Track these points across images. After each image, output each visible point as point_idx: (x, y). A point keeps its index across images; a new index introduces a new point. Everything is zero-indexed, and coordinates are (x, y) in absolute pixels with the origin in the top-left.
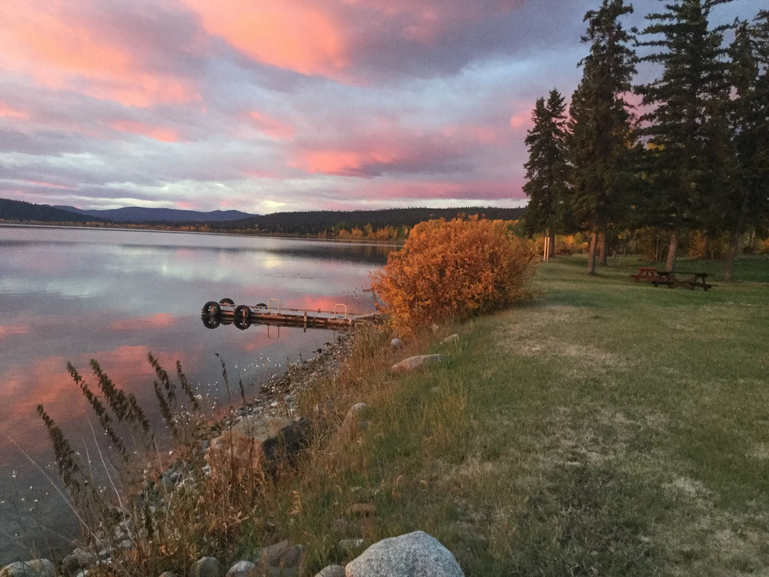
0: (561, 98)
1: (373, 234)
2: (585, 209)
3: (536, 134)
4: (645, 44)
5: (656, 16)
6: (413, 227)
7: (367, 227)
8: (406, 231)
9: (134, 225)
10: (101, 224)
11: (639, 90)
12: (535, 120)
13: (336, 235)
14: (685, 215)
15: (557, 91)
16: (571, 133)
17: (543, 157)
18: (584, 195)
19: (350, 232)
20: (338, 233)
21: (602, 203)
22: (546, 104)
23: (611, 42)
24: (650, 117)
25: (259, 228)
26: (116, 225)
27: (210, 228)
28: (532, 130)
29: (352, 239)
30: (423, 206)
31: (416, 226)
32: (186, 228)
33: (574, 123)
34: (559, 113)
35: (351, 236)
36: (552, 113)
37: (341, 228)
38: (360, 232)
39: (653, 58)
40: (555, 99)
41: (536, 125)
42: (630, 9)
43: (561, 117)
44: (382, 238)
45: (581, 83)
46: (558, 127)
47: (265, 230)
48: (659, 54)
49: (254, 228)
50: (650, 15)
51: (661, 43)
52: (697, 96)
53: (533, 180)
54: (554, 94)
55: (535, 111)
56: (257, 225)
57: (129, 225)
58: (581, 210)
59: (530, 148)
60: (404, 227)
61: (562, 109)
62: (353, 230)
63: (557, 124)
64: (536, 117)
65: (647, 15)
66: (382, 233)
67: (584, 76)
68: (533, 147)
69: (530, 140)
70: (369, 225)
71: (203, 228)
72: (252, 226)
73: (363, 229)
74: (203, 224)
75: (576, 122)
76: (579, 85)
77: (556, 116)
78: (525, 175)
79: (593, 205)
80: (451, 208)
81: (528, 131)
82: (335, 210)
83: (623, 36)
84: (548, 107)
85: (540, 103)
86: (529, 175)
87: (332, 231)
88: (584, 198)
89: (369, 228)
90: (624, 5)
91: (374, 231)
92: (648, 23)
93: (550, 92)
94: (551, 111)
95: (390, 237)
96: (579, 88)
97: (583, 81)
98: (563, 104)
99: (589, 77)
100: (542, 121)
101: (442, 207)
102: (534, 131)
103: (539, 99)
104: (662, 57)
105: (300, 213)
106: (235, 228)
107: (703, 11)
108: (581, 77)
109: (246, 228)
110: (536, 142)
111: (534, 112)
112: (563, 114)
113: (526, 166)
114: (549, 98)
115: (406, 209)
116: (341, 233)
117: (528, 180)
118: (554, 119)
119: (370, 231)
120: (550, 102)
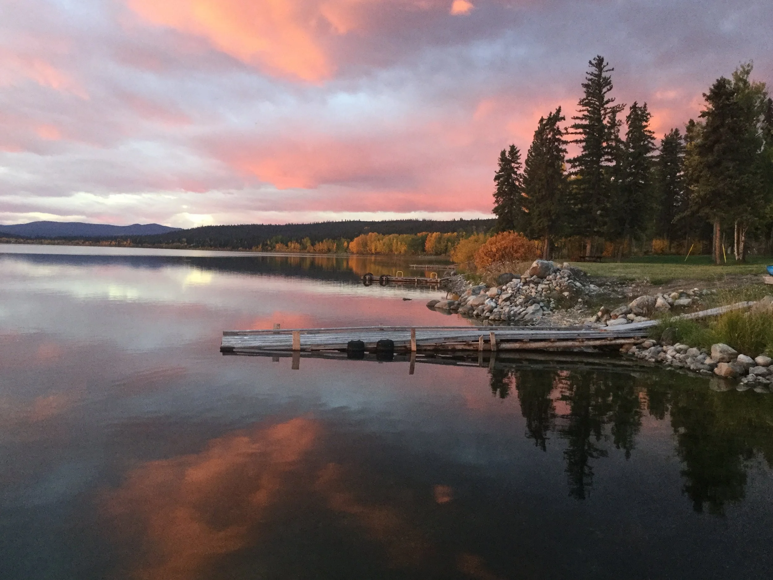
0: (517, 150)
1: (312, 248)
2: (542, 226)
3: (501, 174)
4: (572, 133)
5: (577, 118)
6: (352, 240)
7: (305, 240)
8: (346, 244)
9: (49, 241)
10: (13, 240)
11: (569, 161)
12: (500, 165)
13: (272, 249)
14: (595, 230)
15: (515, 145)
16: (526, 176)
17: (506, 190)
18: (540, 218)
19: (287, 246)
20: (274, 247)
21: (550, 223)
22: (507, 154)
23: (554, 136)
24: (576, 174)
25: (187, 242)
26: (28, 241)
27: (133, 242)
28: (498, 171)
29: (290, 252)
30: (356, 219)
31: (356, 239)
32: (107, 243)
33: (528, 169)
34: (516, 161)
35: (289, 250)
36: (511, 160)
37: (277, 242)
38: (298, 246)
39: (576, 141)
40: (514, 151)
41: (500, 167)
42: (563, 118)
43: (518, 163)
44: (321, 252)
45: (532, 144)
46: (516, 170)
47: (194, 244)
48: (580, 139)
49: (181, 243)
50: (574, 117)
51: (580, 133)
52: (600, 163)
53: (499, 205)
54: (513, 148)
55: (501, 159)
56: (184, 240)
57: (43, 240)
58: (539, 227)
59: (497, 183)
60: (343, 240)
61: (518, 158)
62: (289, 244)
63: (515, 167)
64: (501, 163)
65: (573, 117)
66: (320, 246)
67: (534, 140)
68: (498, 183)
69: (496, 178)
70: (307, 238)
71: (125, 243)
72: (179, 241)
73: (301, 243)
74: (125, 238)
75: (529, 169)
76: (531, 146)
77: (514, 162)
78: (494, 201)
79: (546, 224)
80: (385, 221)
81: (495, 172)
82: (265, 223)
83: (560, 133)
84: (509, 156)
85: (503, 153)
86: (497, 202)
87: (267, 244)
88: (541, 220)
89: (307, 242)
90: (560, 116)
91: (313, 244)
92: (573, 122)
93: (510, 146)
94: (510, 159)
95: (329, 251)
96: (531, 147)
97: (533, 143)
98: (518, 154)
99: (538, 141)
100: (504, 165)
101: (377, 220)
102: (500, 172)
103: (503, 150)
104: (581, 141)
105: (228, 227)
106: (161, 243)
107: (603, 117)
108: (532, 140)
109: (173, 242)
110: (501, 179)
111: (499, 159)
112: (519, 161)
113: (494, 195)
114: (509, 150)
115: (339, 222)
116: (277, 247)
117: (496, 205)
118: (513, 164)
119: (309, 244)
120: (510, 153)
